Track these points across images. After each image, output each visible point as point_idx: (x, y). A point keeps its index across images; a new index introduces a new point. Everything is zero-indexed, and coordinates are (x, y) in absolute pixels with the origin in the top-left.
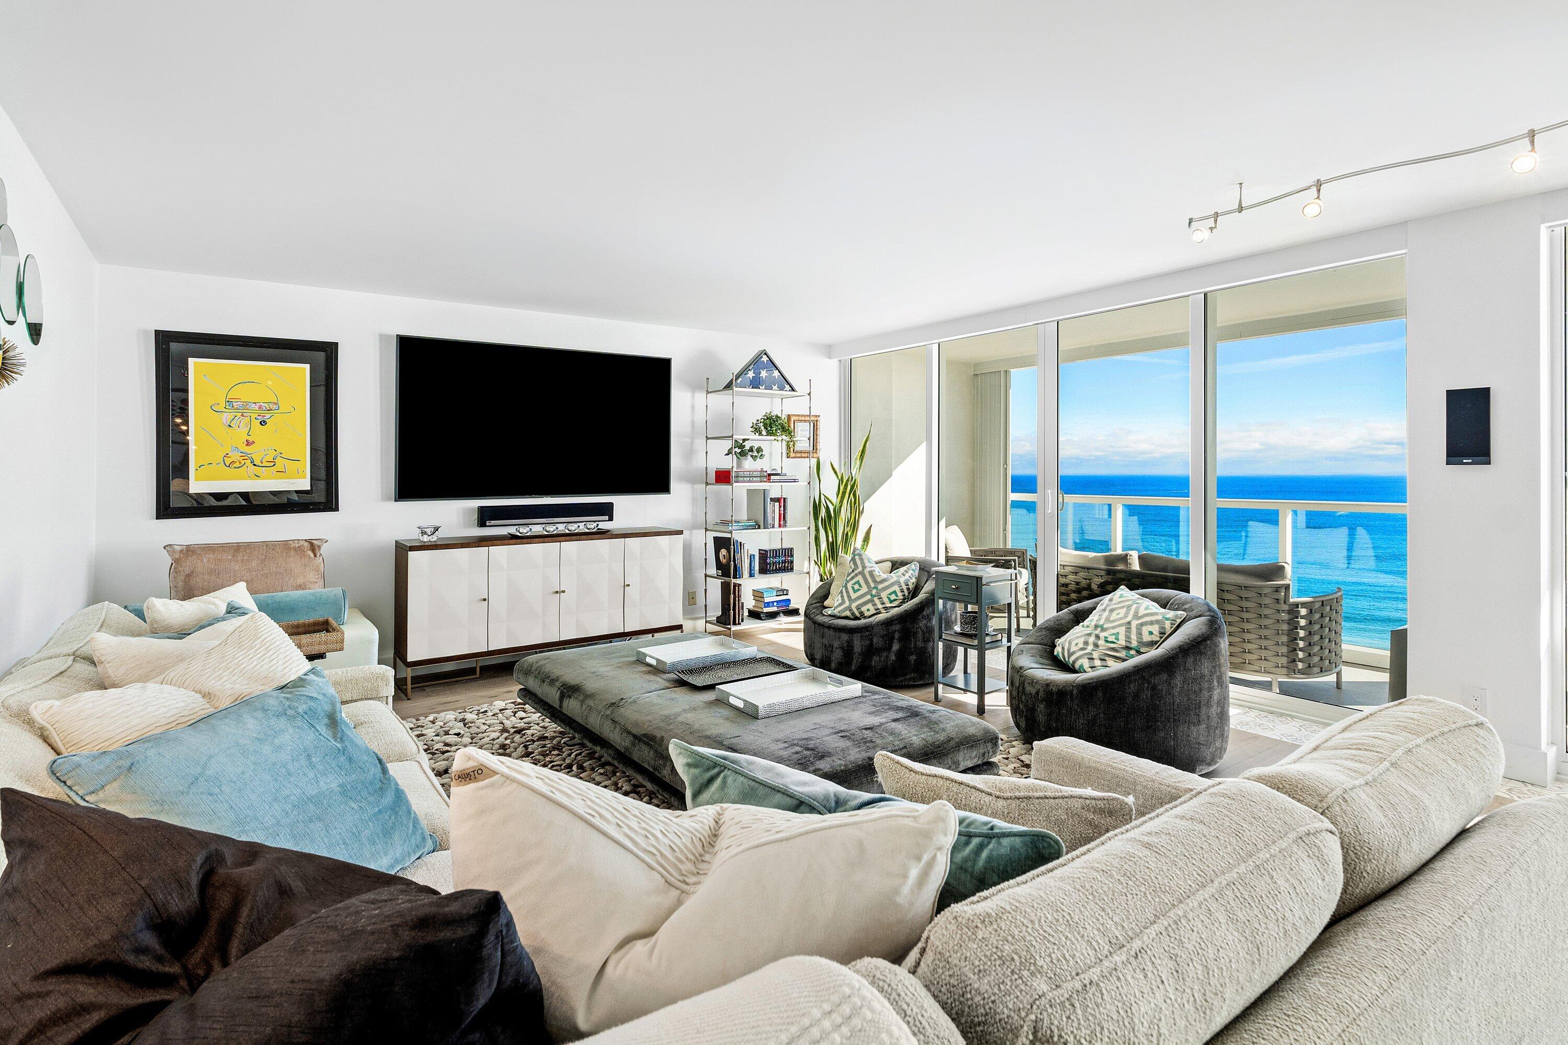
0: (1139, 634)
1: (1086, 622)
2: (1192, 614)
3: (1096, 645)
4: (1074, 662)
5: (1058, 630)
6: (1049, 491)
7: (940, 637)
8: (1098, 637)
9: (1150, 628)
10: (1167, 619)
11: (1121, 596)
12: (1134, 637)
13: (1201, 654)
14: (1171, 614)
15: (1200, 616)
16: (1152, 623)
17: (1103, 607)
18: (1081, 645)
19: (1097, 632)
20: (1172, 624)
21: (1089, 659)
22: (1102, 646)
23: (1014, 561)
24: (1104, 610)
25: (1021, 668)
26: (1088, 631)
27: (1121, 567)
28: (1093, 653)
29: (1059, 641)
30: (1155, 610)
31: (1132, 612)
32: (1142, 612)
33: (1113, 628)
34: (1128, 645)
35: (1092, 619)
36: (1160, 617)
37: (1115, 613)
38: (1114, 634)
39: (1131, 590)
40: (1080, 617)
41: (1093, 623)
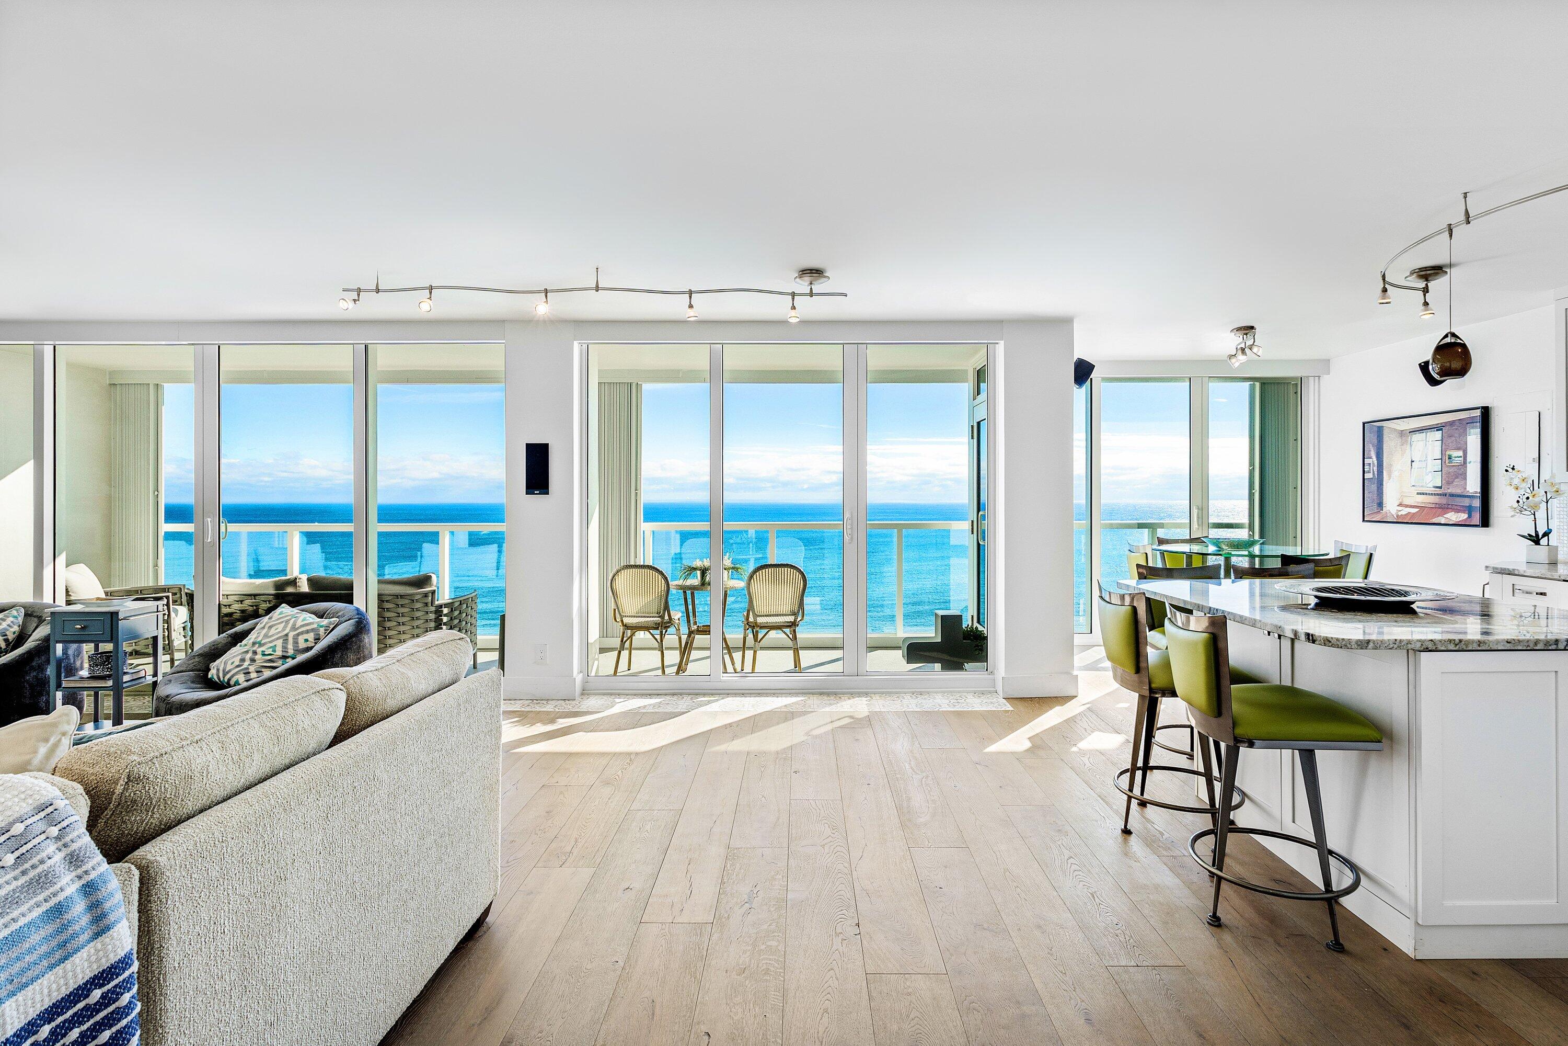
0: (296, 642)
1: (244, 642)
2: (343, 619)
3: (253, 660)
4: (229, 680)
5: (215, 653)
6: (209, 520)
7: (59, 686)
8: (255, 653)
9: (306, 636)
10: (322, 627)
11: (281, 613)
12: (290, 646)
13: (347, 649)
14: (325, 622)
15: (349, 620)
16: (307, 632)
17: (262, 625)
18: (237, 663)
19: (254, 649)
20: (325, 630)
21: (244, 673)
22: (259, 660)
23: (167, 597)
24: (264, 628)
25: (167, 696)
26: (245, 649)
27: (290, 590)
28: (250, 667)
29: (213, 666)
30: (311, 621)
31: (290, 625)
32: (299, 623)
33: (270, 642)
34: (285, 654)
35: (252, 637)
36: (315, 626)
37: (273, 629)
38: (271, 647)
39: (293, 607)
40: (238, 638)
41: (251, 641)
